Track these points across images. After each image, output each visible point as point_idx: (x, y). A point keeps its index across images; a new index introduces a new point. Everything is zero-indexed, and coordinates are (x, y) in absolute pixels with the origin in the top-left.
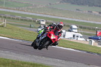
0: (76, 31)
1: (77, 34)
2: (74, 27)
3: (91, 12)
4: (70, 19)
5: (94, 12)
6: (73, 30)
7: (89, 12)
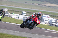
0: (25, 15)
1: (26, 16)
2: (24, 12)
3: (34, 4)
4: (22, 8)
5: (35, 4)
6: (24, 14)
7: (32, 4)
